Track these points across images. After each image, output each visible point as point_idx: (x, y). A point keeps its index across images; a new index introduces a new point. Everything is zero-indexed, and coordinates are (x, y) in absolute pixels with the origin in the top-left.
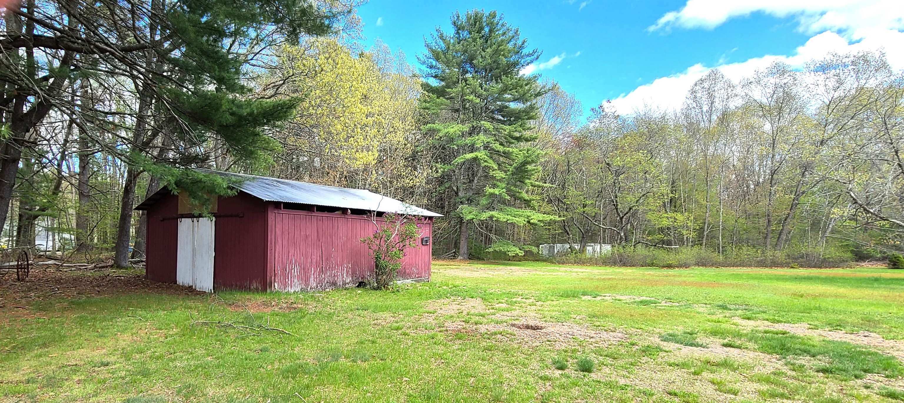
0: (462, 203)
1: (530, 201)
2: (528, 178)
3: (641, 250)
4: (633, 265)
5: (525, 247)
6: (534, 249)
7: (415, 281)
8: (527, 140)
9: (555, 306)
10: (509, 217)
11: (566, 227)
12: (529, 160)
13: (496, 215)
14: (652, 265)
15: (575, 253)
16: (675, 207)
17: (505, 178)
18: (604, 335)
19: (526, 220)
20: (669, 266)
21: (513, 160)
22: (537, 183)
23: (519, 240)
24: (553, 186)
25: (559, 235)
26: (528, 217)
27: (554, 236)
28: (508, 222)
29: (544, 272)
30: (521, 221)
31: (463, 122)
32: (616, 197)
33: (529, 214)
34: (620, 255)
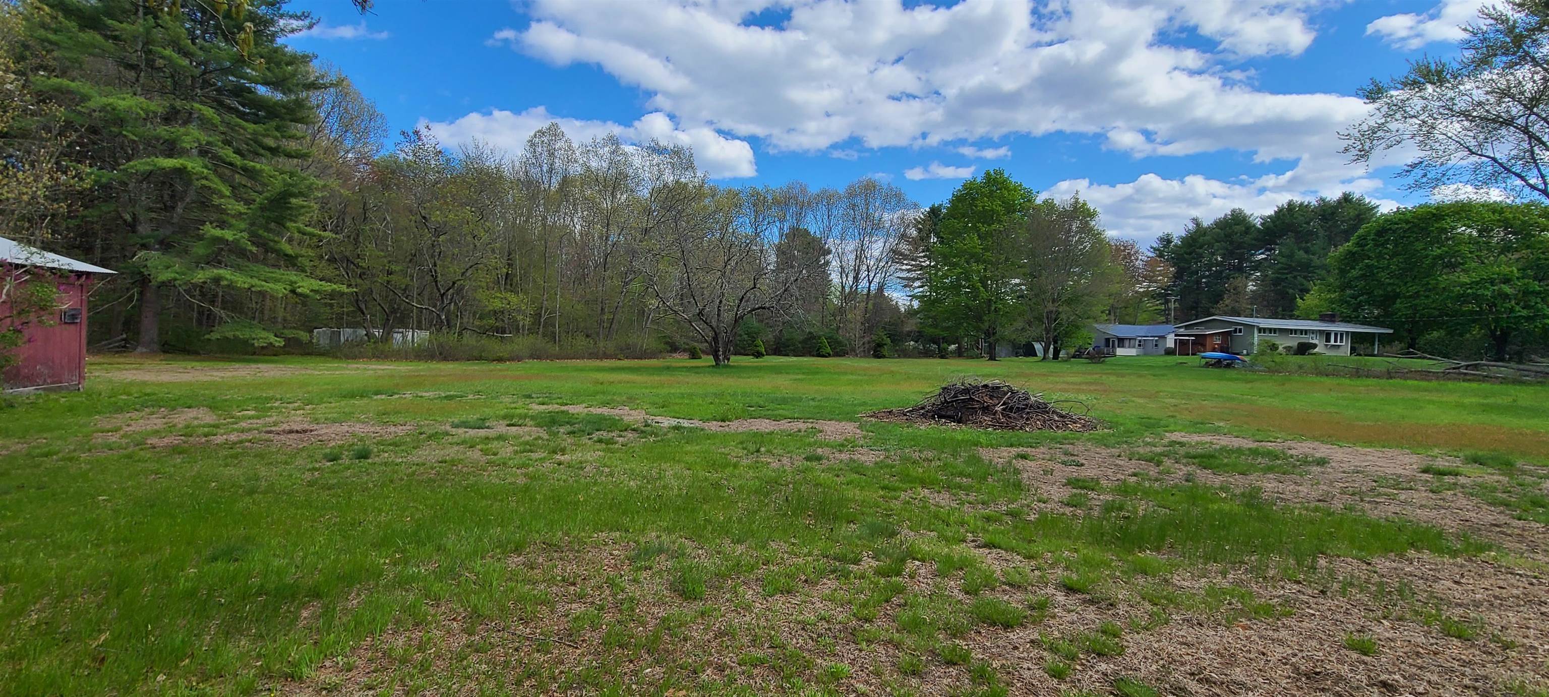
0: (144, 247)
1: (297, 257)
2: (291, 220)
3: (469, 339)
4: (455, 359)
5: (286, 331)
6: (304, 336)
7: (44, 389)
8: (289, 155)
9: (334, 408)
10: (255, 281)
11: (360, 303)
12: (295, 190)
13: (228, 276)
14: (479, 358)
15: (375, 343)
16: (511, 285)
17: (246, 214)
18: (393, 429)
19: (288, 287)
20: (500, 360)
21: (265, 185)
22: (309, 229)
23: (274, 320)
24: (337, 236)
25: (348, 315)
26: (292, 283)
27: (340, 317)
28: (253, 289)
29: (320, 370)
30: (280, 289)
31: (147, 92)
32: (435, 266)
33: (294, 278)
34: (441, 345)
